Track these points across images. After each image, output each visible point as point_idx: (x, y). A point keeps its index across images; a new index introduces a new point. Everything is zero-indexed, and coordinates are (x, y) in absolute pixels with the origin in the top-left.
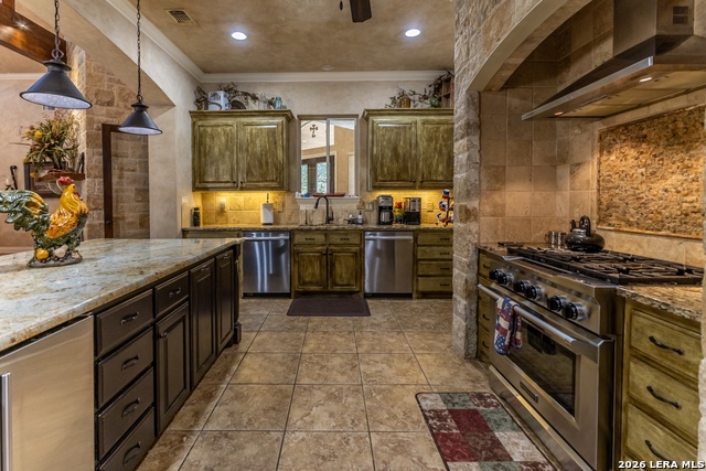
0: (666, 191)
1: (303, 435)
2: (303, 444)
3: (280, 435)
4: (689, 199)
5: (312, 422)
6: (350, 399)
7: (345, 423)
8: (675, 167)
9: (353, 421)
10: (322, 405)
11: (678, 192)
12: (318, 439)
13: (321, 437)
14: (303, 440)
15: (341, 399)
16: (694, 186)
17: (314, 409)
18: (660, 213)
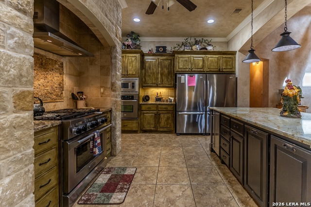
0: (39, 85)
1: (183, 183)
2: (182, 180)
3: (192, 183)
4: (47, 88)
5: (180, 188)
6: (162, 200)
7: (166, 187)
8: (42, 76)
9: (162, 188)
10: (177, 197)
11: (43, 86)
12: (177, 182)
13: (176, 182)
14: (183, 181)
15: (167, 201)
16: (48, 84)
17: (181, 195)
18: (38, 94)
